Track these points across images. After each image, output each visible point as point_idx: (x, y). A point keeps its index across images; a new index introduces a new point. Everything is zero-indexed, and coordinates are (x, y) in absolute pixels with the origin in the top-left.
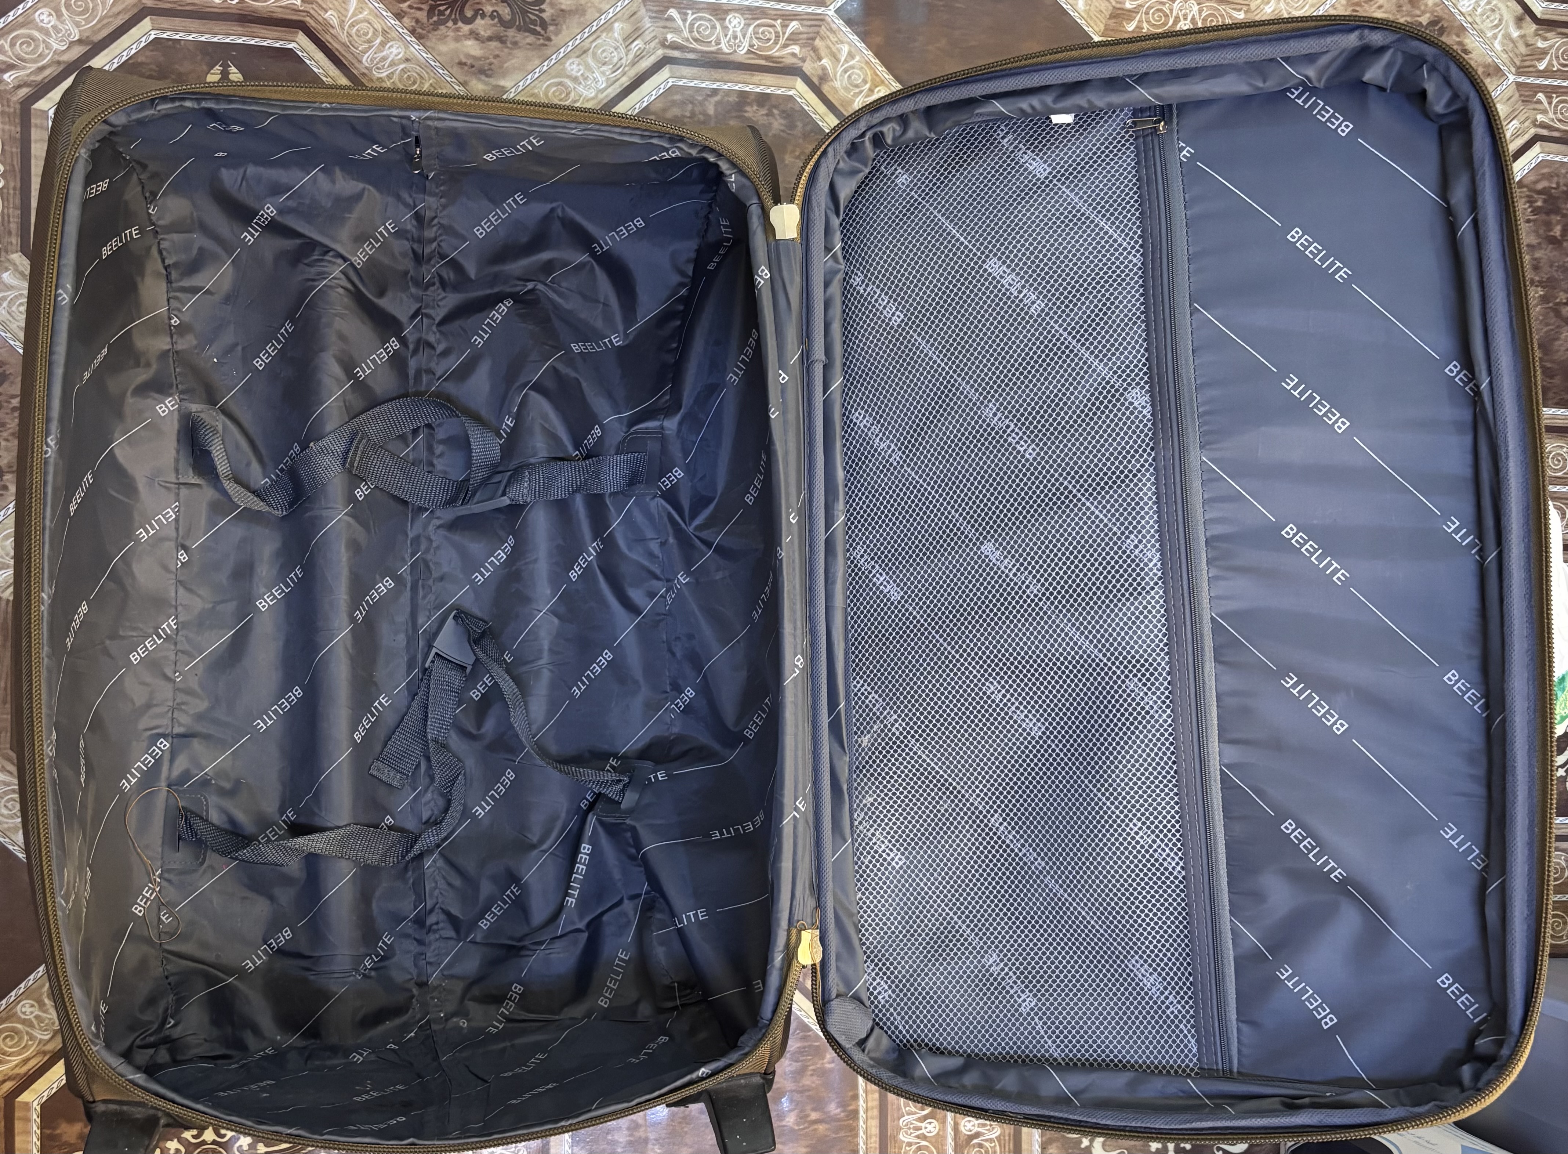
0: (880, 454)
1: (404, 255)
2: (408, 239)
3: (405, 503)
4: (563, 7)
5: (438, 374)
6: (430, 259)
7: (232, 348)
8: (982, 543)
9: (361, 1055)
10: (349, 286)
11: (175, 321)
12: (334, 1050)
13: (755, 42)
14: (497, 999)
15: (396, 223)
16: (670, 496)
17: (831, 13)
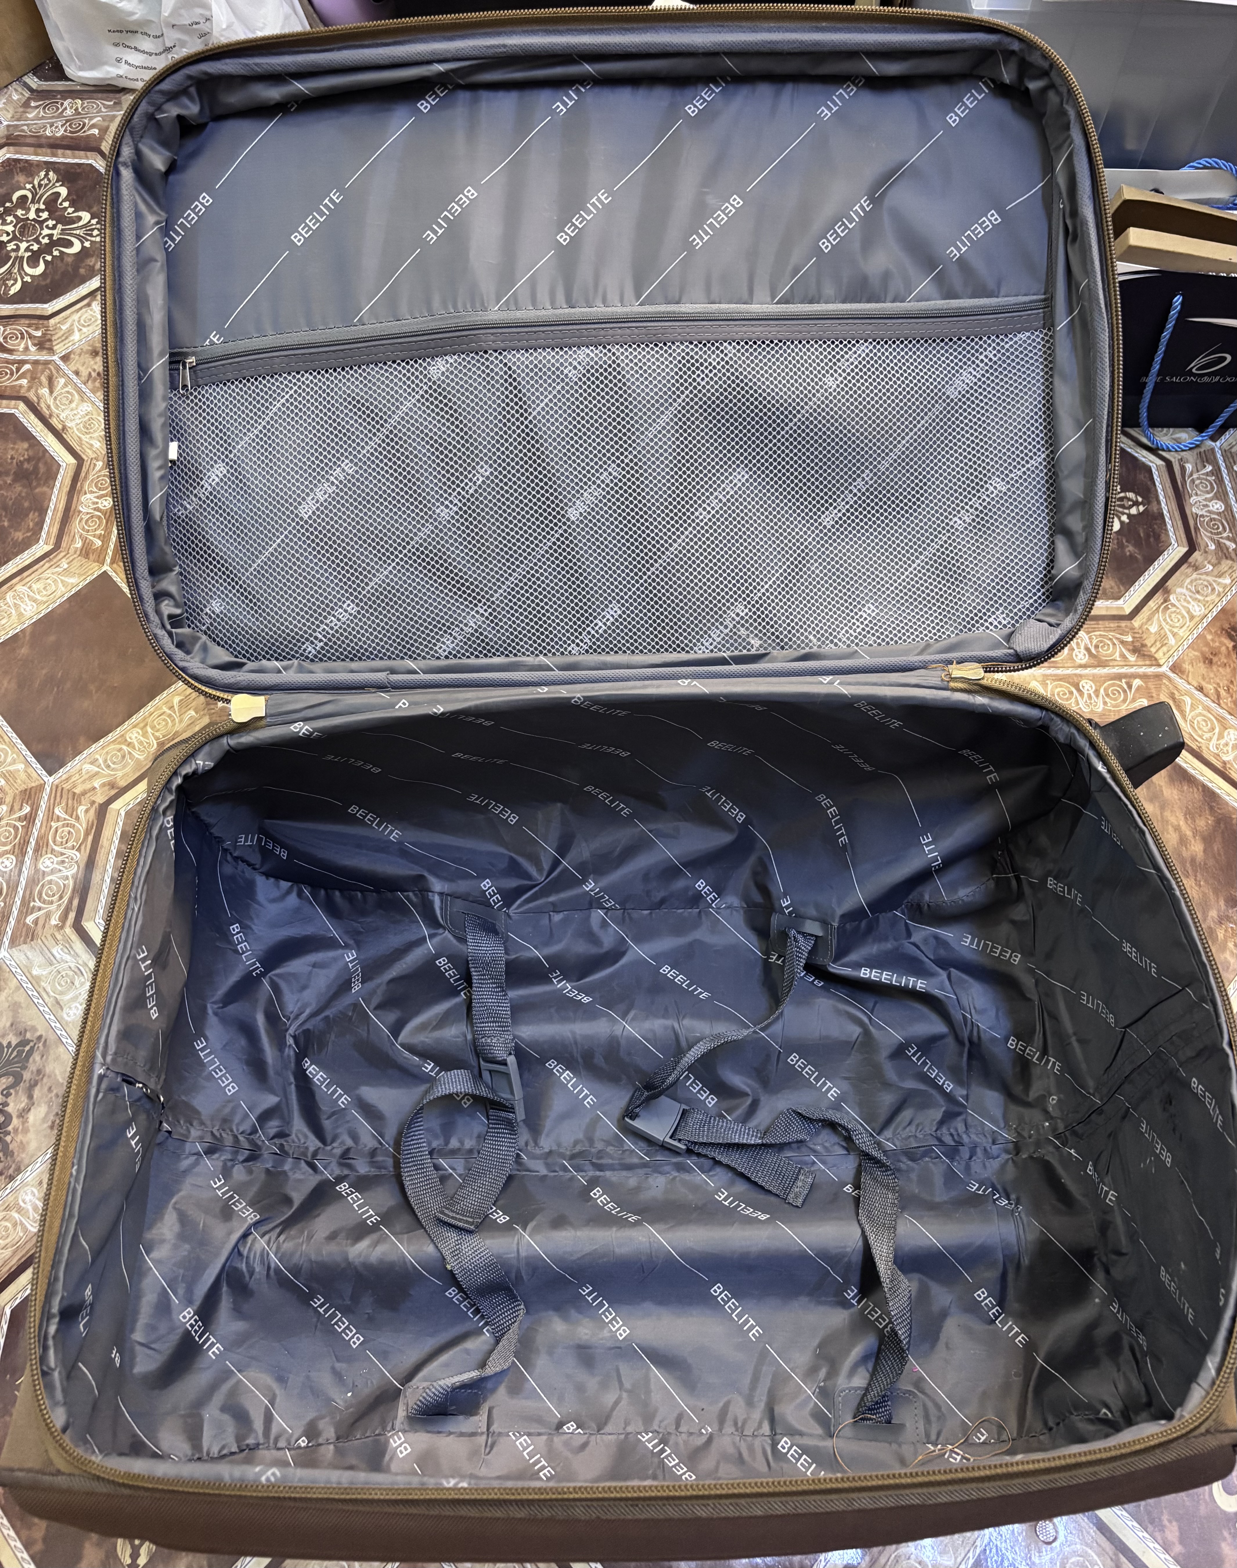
0: (480, 627)
1: (250, 1172)
2: (233, 1166)
3: (510, 1178)
4: (8, 1024)
5: (377, 1145)
6: (256, 1145)
7: (337, 1375)
8: (568, 519)
9: (1107, 1193)
10: (278, 1230)
11: (303, 1442)
12: (1104, 1227)
13: (69, 844)
14: (1023, 1065)
15: (214, 1176)
16: (509, 897)
17: (51, 779)
